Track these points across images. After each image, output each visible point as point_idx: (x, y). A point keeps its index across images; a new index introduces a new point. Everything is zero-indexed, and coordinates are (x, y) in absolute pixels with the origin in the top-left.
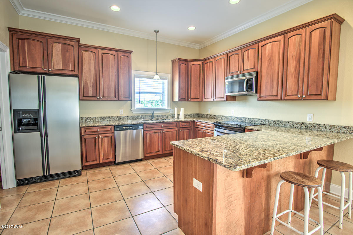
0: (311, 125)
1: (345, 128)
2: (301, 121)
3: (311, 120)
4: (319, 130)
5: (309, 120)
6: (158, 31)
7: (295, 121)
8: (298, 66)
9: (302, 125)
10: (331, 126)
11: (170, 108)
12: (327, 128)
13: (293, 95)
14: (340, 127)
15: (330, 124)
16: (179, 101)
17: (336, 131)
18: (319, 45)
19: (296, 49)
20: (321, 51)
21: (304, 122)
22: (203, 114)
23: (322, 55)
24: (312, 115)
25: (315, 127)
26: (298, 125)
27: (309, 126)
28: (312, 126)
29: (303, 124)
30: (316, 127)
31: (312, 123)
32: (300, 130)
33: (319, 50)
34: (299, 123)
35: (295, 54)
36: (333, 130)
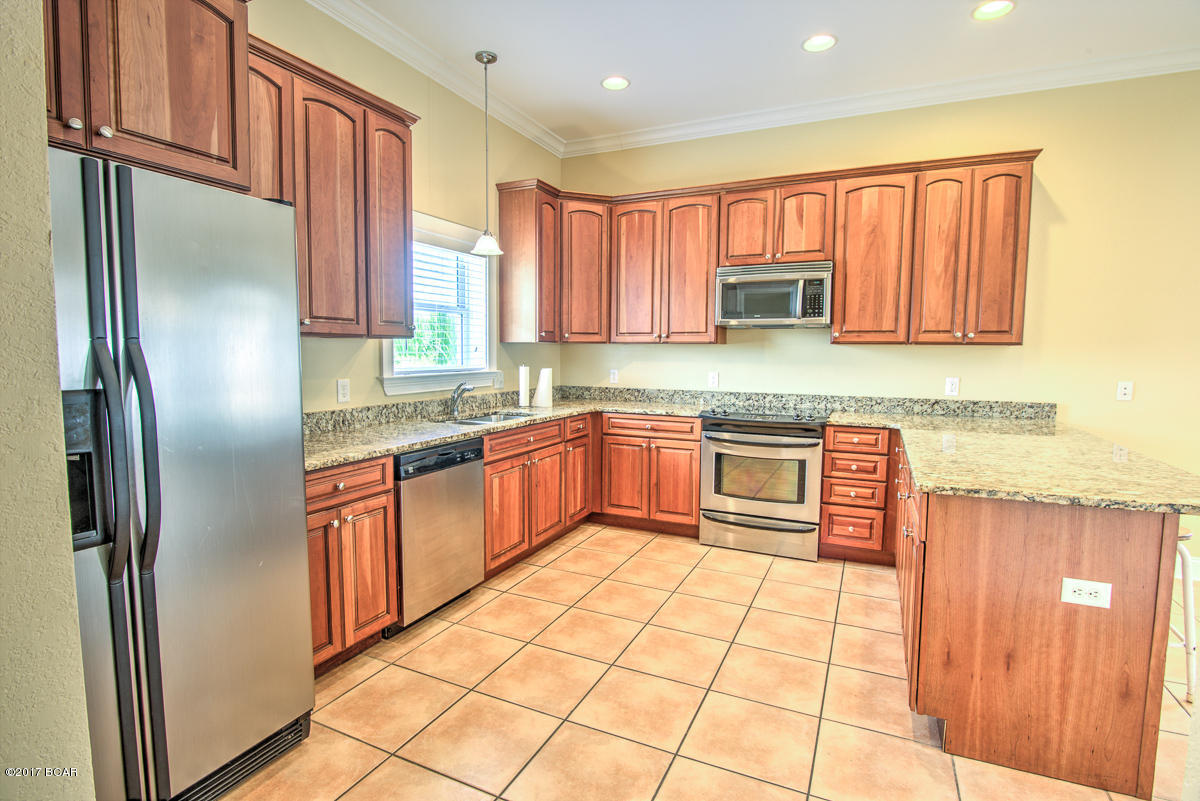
0: (958, 405)
1: (1031, 407)
2: (933, 397)
3: (955, 393)
4: (975, 414)
5: (951, 394)
6: (493, 59)
7: (916, 397)
8: (953, 259)
9: (936, 406)
10: (1006, 405)
11: (494, 369)
12: (995, 410)
13: (939, 332)
14: (1022, 407)
15: (1000, 401)
16: (542, 339)
17: (1013, 416)
18: (1006, 214)
19: (949, 217)
20: (1010, 232)
21: (939, 399)
22: (588, 389)
23: (1011, 240)
24: (956, 380)
25: (965, 408)
26: (925, 407)
27: (953, 407)
28: (958, 408)
29: (937, 402)
30: (969, 409)
31: (960, 399)
32: (928, 417)
33: (1005, 228)
34: (928, 400)
35: (945, 227)
36: (1008, 413)
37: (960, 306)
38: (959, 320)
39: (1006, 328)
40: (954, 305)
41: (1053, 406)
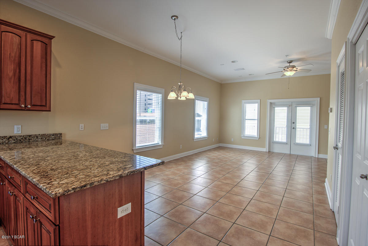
0: (21, 137)
1: (53, 135)
2: (8, 134)
3: (20, 132)
4: (30, 141)
5: (17, 133)
8: (18, 71)
9: (10, 139)
10: (43, 135)
12: (39, 138)
13: (12, 104)
14: (50, 135)
15: (41, 134)
17: (47, 139)
18: (42, 58)
21: (12, 135)
24: (20, 126)
25: (25, 138)
26: (4, 140)
27: (19, 138)
28: (22, 139)
29: (11, 137)
30: (27, 139)
31: (22, 135)
32: (7, 145)
33: (41, 63)
34: (5, 137)
36: (44, 138)
37: (22, 93)
38: (22, 99)
39: (44, 104)
40: (19, 92)
41: (61, 134)
